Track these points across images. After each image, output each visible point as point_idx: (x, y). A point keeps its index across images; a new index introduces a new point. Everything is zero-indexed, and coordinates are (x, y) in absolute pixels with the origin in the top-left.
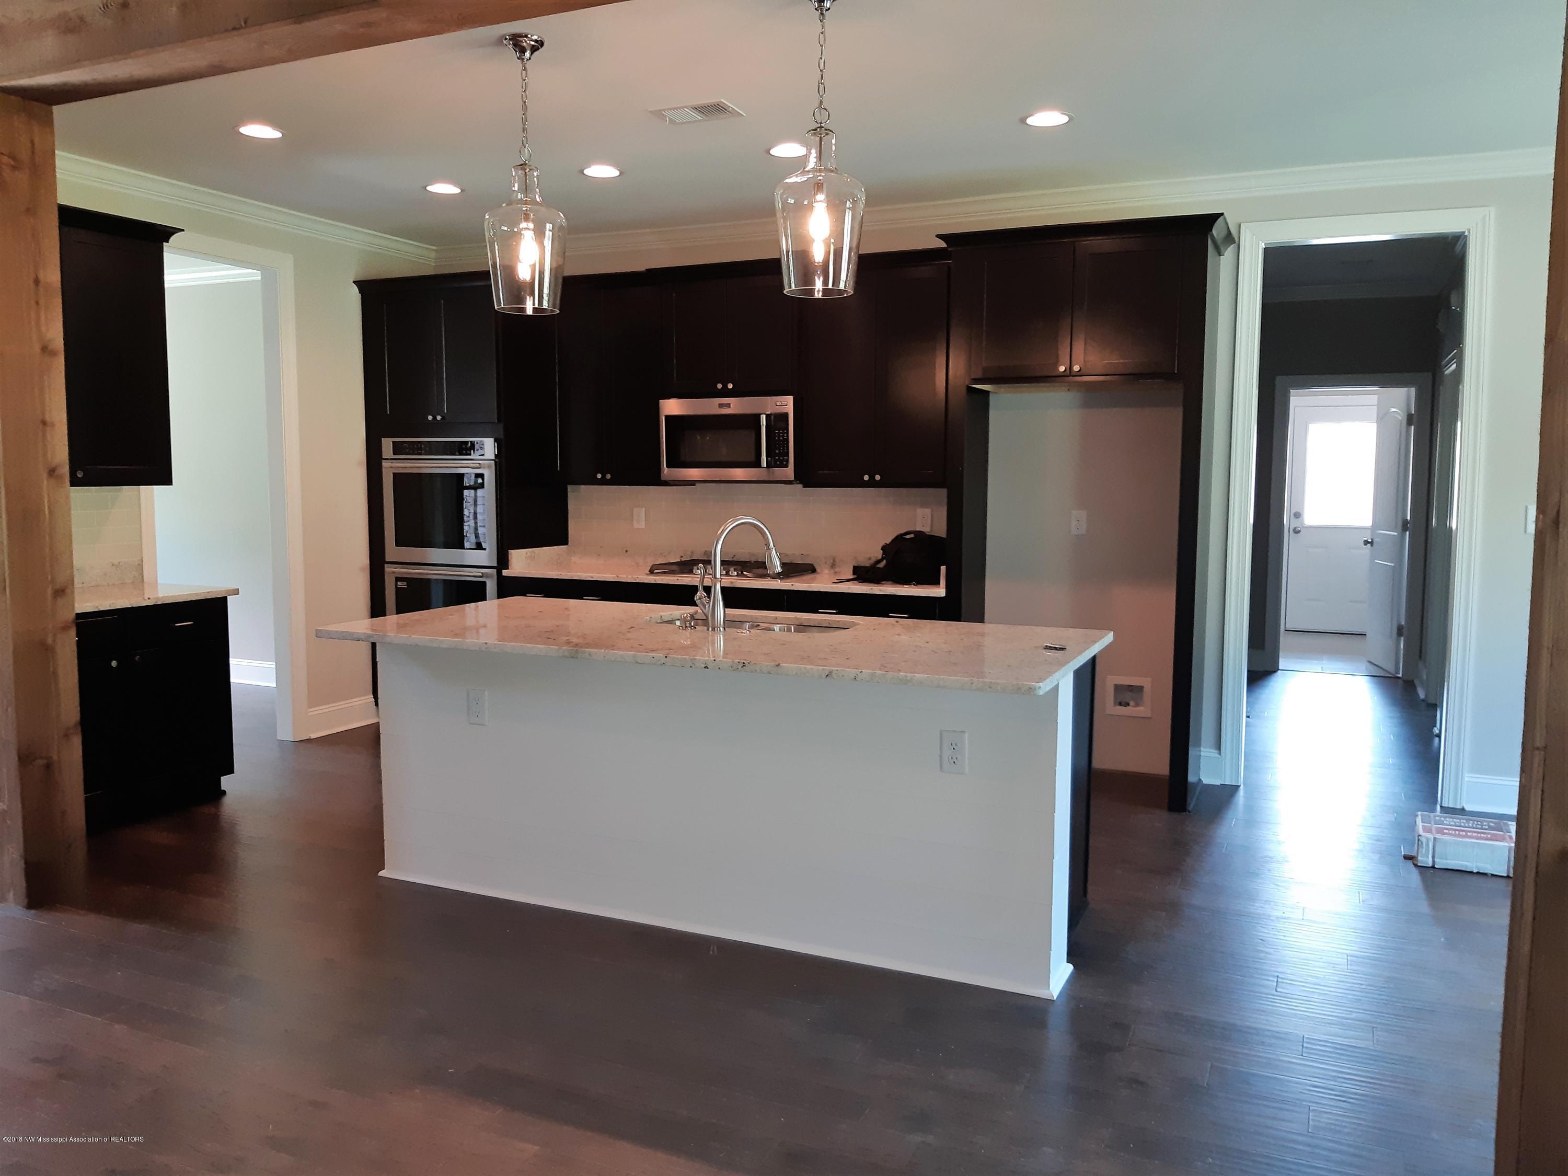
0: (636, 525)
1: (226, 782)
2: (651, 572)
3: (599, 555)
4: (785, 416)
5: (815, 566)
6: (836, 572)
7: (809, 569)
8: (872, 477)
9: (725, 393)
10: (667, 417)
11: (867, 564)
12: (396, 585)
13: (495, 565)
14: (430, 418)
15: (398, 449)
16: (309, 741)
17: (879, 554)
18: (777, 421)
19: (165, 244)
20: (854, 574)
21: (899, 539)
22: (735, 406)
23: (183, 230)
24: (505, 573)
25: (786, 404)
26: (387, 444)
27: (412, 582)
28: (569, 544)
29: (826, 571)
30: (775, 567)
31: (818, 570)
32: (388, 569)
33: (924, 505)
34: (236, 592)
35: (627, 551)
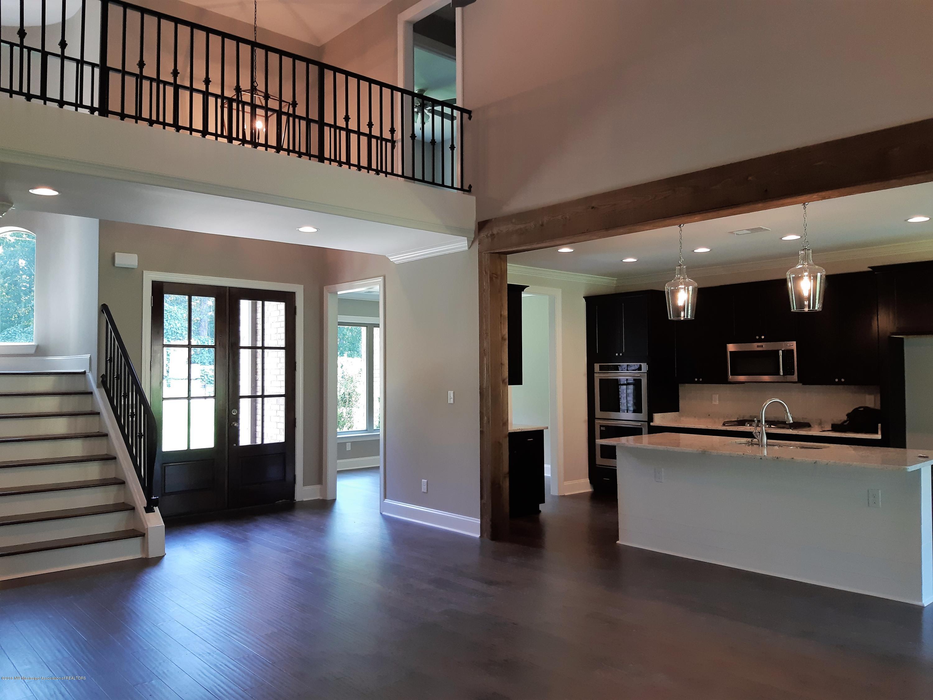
0: (714, 403)
1: (541, 507)
2: (724, 425)
3: (695, 417)
4: (792, 351)
5: (810, 424)
6: (822, 427)
7: (807, 425)
8: (840, 380)
9: (760, 341)
10: (730, 352)
11: (840, 423)
12: (600, 428)
13: (647, 420)
14: (617, 354)
15: (601, 368)
16: (564, 496)
17: (845, 418)
18: (788, 354)
19: (522, 292)
20: (832, 428)
21: (856, 410)
22: (765, 346)
23: (529, 286)
24: (652, 424)
25: (793, 345)
26: (597, 366)
27: (607, 427)
28: (680, 411)
29: (816, 426)
30: (790, 421)
31: (812, 426)
32: (597, 421)
33: (870, 394)
34: (547, 428)
35: (709, 415)
